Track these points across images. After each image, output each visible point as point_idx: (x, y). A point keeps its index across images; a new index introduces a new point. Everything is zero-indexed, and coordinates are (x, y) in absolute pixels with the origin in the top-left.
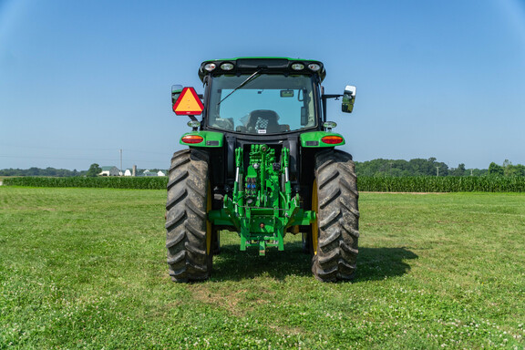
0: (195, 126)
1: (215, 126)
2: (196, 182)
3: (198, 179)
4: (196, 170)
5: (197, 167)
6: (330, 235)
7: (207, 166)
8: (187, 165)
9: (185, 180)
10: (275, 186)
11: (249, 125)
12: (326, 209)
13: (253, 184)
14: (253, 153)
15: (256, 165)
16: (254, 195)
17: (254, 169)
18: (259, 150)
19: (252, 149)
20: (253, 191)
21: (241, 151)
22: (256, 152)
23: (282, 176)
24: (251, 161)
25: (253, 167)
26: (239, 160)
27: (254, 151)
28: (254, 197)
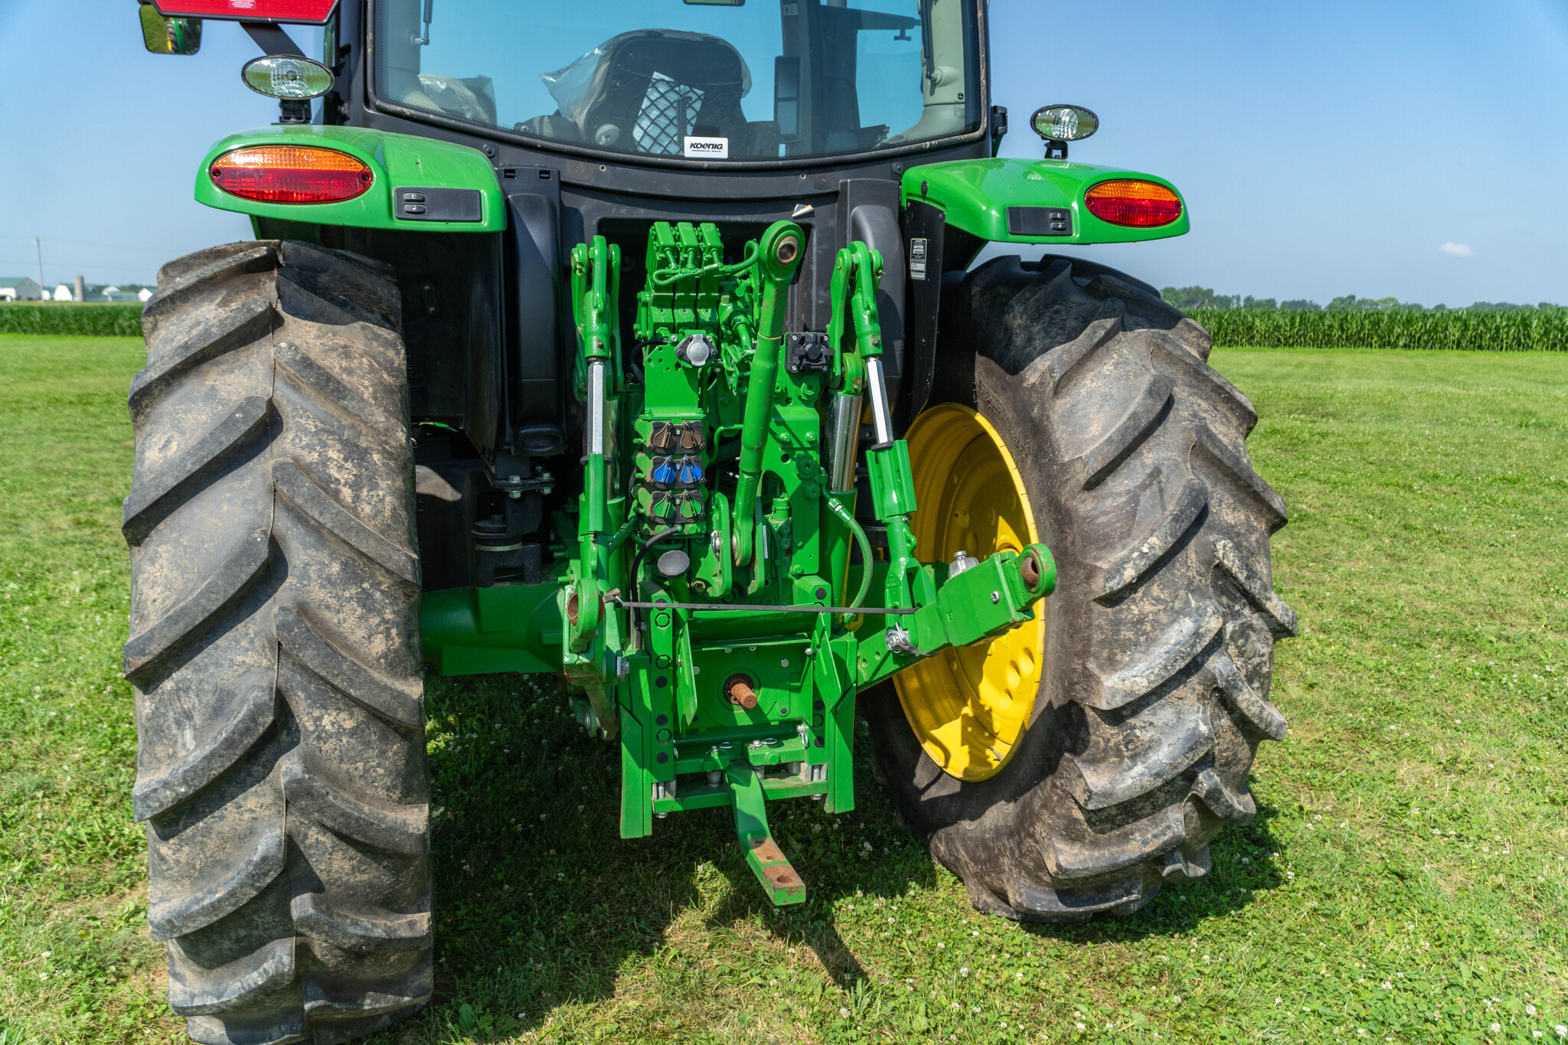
0: (295, 90)
1: (415, 101)
2: (341, 472)
3: (355, 452)
4: (329, 386)
5: (334, 364)
6: (1151, 746)
7: (398, 357)
8: (262, 354)
9: (264, 464)
10: (803, 466)
11: (595, 118)
12: (1140, 606)
13: (685, 458)
14: (674, 274)
15: (697, 348)
16: (695, 525)
17: (684, 368)
18: (705, 257)
19: (664, 247)
20: (689, 498)
21: (609, 262)
22: (690, 270)
23: (835, 405)
24: (652, 317)
25: (682, 356)
26: (601, 316)
27: (677, 261)
28: (693, 532)
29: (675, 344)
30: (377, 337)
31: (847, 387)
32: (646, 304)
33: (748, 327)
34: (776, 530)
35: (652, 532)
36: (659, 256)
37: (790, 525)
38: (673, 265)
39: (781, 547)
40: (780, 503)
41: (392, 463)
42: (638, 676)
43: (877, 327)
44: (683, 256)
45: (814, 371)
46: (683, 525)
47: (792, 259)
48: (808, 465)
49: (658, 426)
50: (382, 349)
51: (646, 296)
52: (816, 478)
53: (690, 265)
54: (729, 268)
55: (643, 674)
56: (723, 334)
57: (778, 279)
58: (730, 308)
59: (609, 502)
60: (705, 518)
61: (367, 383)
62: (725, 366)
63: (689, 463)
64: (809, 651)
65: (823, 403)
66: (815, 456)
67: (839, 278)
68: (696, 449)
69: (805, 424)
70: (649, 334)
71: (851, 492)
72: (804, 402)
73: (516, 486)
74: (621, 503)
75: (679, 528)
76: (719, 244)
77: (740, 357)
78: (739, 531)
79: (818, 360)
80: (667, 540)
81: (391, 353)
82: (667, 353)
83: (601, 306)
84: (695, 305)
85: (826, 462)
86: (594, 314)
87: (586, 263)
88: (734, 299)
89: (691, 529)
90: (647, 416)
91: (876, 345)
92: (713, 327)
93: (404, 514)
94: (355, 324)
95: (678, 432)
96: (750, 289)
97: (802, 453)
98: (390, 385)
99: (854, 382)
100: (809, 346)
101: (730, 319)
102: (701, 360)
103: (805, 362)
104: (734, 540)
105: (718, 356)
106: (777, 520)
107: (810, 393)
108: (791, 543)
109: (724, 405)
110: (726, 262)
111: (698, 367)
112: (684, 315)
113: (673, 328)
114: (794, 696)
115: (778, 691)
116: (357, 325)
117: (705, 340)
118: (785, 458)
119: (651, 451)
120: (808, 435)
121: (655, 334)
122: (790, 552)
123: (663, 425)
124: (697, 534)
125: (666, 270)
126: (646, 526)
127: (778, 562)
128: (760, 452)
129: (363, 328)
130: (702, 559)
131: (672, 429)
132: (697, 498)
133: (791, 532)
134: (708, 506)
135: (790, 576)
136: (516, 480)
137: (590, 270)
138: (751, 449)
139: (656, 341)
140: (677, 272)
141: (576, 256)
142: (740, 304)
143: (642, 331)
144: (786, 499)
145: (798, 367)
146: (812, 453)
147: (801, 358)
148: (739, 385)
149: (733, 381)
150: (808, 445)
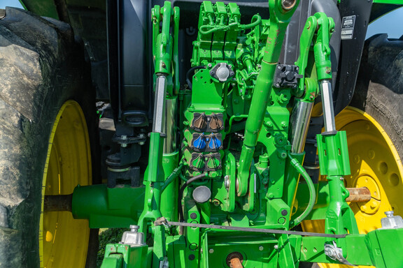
13: (212, 134)
14: (212, 28)
15: (222, 71)
16: (215, 172)
17: (215, 82)
18: (231, 20)
19: (207, 13)
20: (213, 157)
21: (172, 16)
22: (221, 26)
23: (298, 106)
24: (200, 54)
25: (213, 75)
26: (165, 48)
27: (215, 22)
28: (214, 176)
29: (210, 68)
30: (22, 54)
31: (307, 97)
32: (197, 48)
33: (252, 61)
34: (260, 173)
35: (191, 175)
36: (204, 18)
37: (268, 171)
38: (211, 23)
39: (263, 183)
40: (264, 158)
41: (10, 137)
42: (179, 253)
43: (329, 62)
44: (218, 19)
45: (289, 87)
46: (208, 172)
47: (292, 6)
48: (281, 140)
49: (197, 116)
50: (26, 62)
51: (197, 43)
52: (285, 147)
53: (221, 23)
54: (244, 26)
55: (182, 253)
56: (238, 65)
57: (280, 22)
58: (242, 51)
59: (164, 155)
60: (222, 168)
61: (8, 82)
62: (238, 82)
63: (214, 137)
64: (276, 247)
65: (291, 105)
66: (286, 135)
67: (306, 35)
68: (218, 130)
69: (281, 117)
70: (198, 64)
71: (302, 154)
72: (280, 104)
73: (124, 141)
74: (176, 156)
75: (206, 174)
76: (239, 13)
77: (248, 77)
78: (241, 178)
79: (292, 81)
80: (200, 180)
81: (31, 65)
82: (206, 73)
83: (165, 42)
84: (223, 49)
85: (290, 138)
86: (162, 46)
87: (158, 17)
88: (245, 46)
89: (213, 174)
90: (191, 109)
91: (329, 73)
92: (233, 61)
93: (16, 172)
94: (11, 46)
95: (208, 119)
96: (253, 42)
97: (278, 133)
98: (28, 84)
99: (311, 94)
100: (287, 73)
101: (242, 57)
102: (224, 78)
103: (285, 81)
104: (237, 181)
105: (234, 76)
106: (261, 168)
107: (285, 99)
108: (268, 181)
109: (236, 104)
110: (241, 23)
111: (222, 82)
112: (217, 54)
113: (210, 60)
114: (265, 264)
115: (257, 262)
116: (12, 46)
117: (227, 66)
118: (268, 135)
119: (192, 130)
120: (282, 123)
121: (200, 63)
122: (267, 186)
123: (200, 115)
124: (217, 177)
125: (207, 26)
126: (187, 171)
127: (260, 191)
128: (257, 134)
129: (15, 48)
130: (219, 189)
131: (205, 118)
132: (218, 157)
133: (269, 175)
134: (224, 160)
135: (266, 198)
136: (124, 138)
137: (161, 20)
138: (252, 133)
139: (201, 67)
140: (214, 27)
141: (153, 12)
142: (247, 49)
143: (194, 62)
144: (267, 157)
145: (280, 85)
146: (283, 133)
147: (283, 79)
148: (246, 94)
149: (242, 91)
150: (282, 129)
